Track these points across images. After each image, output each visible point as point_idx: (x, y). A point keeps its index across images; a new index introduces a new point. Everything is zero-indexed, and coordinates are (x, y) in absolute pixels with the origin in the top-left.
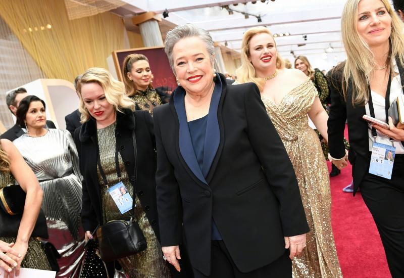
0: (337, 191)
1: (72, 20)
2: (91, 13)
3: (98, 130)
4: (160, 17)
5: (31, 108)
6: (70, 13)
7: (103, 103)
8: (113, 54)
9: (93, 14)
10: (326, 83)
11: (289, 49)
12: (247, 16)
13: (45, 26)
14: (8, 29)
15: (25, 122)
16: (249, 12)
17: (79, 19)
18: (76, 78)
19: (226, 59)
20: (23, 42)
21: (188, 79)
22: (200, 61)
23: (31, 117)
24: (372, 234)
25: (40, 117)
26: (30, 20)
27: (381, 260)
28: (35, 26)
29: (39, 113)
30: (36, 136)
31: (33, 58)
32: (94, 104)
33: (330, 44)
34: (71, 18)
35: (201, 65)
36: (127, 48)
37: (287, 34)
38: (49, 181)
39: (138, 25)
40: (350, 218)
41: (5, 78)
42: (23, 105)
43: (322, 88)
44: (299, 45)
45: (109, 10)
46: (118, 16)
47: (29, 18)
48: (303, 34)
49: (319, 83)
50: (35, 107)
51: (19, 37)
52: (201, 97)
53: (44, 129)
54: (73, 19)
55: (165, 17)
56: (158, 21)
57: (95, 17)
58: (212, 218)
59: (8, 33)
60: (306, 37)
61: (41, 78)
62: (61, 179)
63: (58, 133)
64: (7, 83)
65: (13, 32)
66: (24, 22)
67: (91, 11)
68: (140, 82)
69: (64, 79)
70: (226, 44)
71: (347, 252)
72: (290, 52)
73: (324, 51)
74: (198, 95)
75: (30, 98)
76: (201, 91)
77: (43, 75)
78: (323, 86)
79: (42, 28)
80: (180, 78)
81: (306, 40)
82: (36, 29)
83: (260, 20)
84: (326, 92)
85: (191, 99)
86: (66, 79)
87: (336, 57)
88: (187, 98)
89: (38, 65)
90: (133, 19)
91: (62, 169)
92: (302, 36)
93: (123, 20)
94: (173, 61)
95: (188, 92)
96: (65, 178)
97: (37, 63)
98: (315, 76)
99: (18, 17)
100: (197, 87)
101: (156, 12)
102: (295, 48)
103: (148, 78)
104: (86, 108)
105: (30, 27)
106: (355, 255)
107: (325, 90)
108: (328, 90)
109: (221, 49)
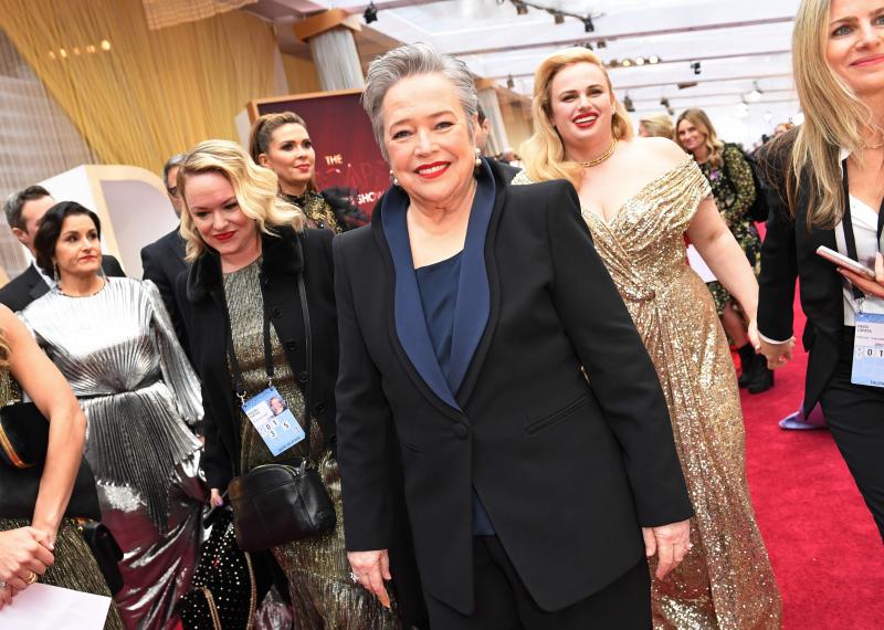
0: (766, 428)
1: (156, 31)
2: (199, 14)
3: (225, 277)
4: (358, 22)
5: (65, 232)
6: (152, 14)
7: (234, 216)
8: (249, 106)
9: (203, 17)
10: (748, 171)
11: (658, 93)
12: (559, 17)
13: (98, 44)
14: (13, 52)
15: (54, 263)
16: (566, 8)
17: (172, 28)
18: (165, 162)
19: (511, 118)
20: (49, 83)
21: (417, 171)
22: (444, 130)
23: (66, 249)
24: (845, 531)
25: (87, 251)
26: (62, 31)
27: (866, 591)
28: (74, 46)
29: (86, 243)
30: (78, 294)
31: (70, 118)
32: (214, 218)
33: (755, 83)
34: (155, 24)
35: (448, 138)
36: (281, 95)
37: (653, 60)
38: (106, 399)
39: (306, 40)
40: (794, 491)
41: (9, 163)
42: (48, 225)
43: (740, 183)
44: (682, 86)
45: (241, 5)
46: (262, 21)
47: (60, 28)
48: (690, 60)
49: (732, 172)
50: (74, 229)
51: (38, 70)
52: (445, 214)
53: (99, 278)
54: (159, 27)
55: (369, 21)
56: (352, 31)
57: (208, 21)
58: (473, 486)
59: (12, 61)
60: (697, 66)
61: (87, 163)
62: (132, 394)
63: (128, 287)
64: (12, 175)
65: (25, 60)
66: (50, 35)
67: (198, 9)
68: (291, 173)
69: (139, 166)
70: (510, 83)
71: (786, 571)
72: (659, 102)
73: (740, 100)
74: (438, 209)
75: (64, 208)
76: (446, 198)
77: (93, 157)
78: (742, 180)
79: (92, 49)
80: (399, 169)
81: (697, 73)
82: (77, 51)
83: (589, 27)
84: (748, 194)
85: (423, 216)
86: (144, 167)
87: (769, 112)
88: (413, 215)
89: (80, 132)
90: (295, 27)
91: (134, 372)
92: (688, 64)
93: (272, 29)
94: (382, 128)
95: (415, 199)
96: (140, 392)
97: (78, 129)
98: (724, 156)
99: (35, 23)
100: (436, 189)
101: (348, 10)
102: (672, 92)
103: (307, 162)
104: (196, 229)
105: (62, 47)
106: (805, 577)
107: (746, 189)
108: (753, 188)
109: (498, 94)
